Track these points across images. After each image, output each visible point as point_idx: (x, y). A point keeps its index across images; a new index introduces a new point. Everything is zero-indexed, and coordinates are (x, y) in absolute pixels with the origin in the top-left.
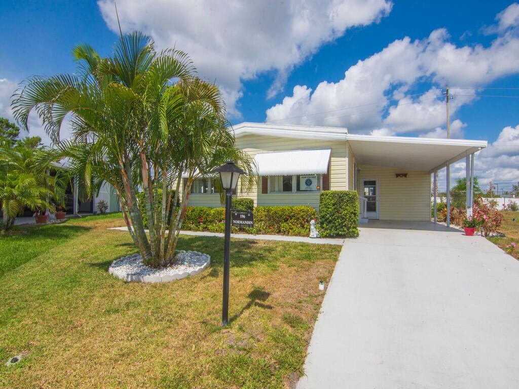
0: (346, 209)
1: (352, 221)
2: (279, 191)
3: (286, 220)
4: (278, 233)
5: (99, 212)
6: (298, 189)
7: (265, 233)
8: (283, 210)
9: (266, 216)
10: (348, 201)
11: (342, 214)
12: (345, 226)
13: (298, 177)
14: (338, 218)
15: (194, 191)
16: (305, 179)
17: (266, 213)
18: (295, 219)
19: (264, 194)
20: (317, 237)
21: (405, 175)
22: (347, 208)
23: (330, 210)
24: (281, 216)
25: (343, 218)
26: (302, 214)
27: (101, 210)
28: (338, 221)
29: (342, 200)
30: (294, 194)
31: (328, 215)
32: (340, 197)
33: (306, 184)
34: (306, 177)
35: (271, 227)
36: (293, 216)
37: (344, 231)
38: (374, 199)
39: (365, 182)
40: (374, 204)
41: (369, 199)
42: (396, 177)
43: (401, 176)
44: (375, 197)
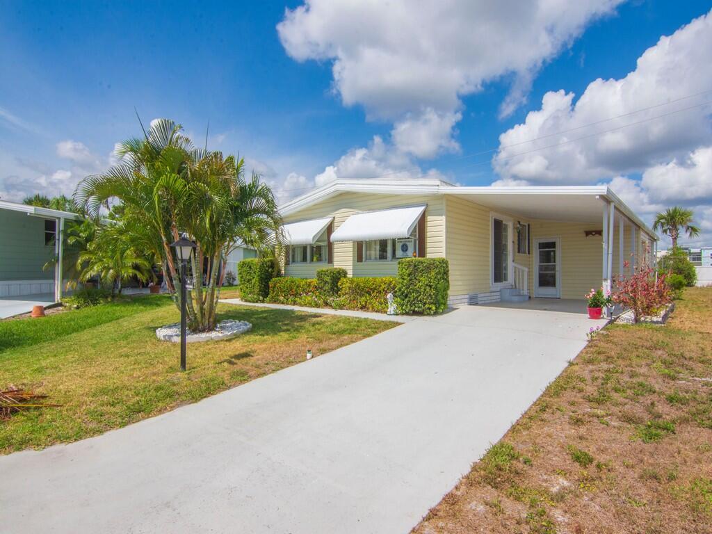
0: (421, 281)
1: (428, 295)
2: (375, 259)
5: (227, 284)
6: (394, 256)
7: (348, 309)
8: (365, 282)
9: (349, 288)
10: (423, 271)
11: (417, 286)
12: (420, 301)
13: (394, 241)
14: (413, 291)
15: (296, 259)
16: (401, 244)
17: (350, 285)
18: (377, 293)
19: (359, 263)
20: (393, 314)
22: (422, 279)
23: (405, 281)
24: (363, 289)
25: (418, 292)
26: (384, 286)
27: (229, 283)
28: (414, 295)
29: (417, 270)
30: (389, 262)
31: (404, 288)
32: (415, 266)
33: (402, 250)
34: (401, 242)
35: (354, 302)
36: (375, 289)
37: (420, 307)
38: (554, 268)
39: (540, 244)
40: (554, 276)
41: (547, 268)
42: (584, 235)
43: (594, 233)
44: (555, 266)
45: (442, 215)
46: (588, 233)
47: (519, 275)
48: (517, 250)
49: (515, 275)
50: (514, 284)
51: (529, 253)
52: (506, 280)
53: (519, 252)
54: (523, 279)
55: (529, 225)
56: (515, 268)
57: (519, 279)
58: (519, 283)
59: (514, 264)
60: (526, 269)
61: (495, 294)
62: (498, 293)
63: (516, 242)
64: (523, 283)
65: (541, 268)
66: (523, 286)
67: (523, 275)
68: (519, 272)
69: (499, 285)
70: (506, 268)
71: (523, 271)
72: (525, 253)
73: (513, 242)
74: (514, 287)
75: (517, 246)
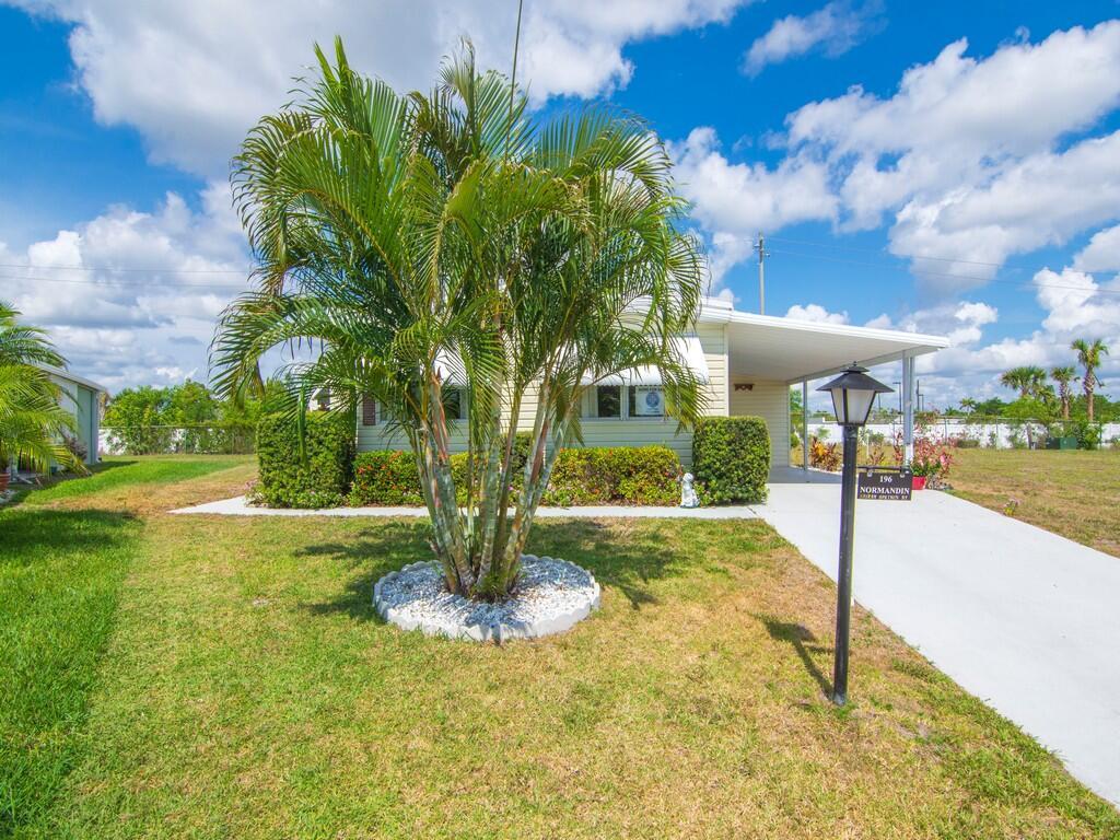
0: (753, 451)
1: (762, 472)
2: (591, 416)
3: (629, 475)
4: (609, 501)
6: (632, 412)
7: (584, 503)
8: (622, 456)
9: (584, 467)
10: (755, 436)
11: (746, 460)
12: (749, 482)
13: (632, 389)
14: (737, 467)
16: (646, 393)
17: (585, 462)
18: (645, 473)
20: (694, 507)
21: (750, 387)
22: (755, 448)
23: (722, 453)
24: (618, 467)
25: (747, 468)
26: (661, 461)
28: (738, 475)
29: (745, 435)
30: (625, 422)
31: (718, 463)
32: (742, 429)
33: (648, 402)
34: (647, 390)
35: (595, 490)
36: (643, 467)
37: (748, 491)
43: (743, 387)
45: (723, 353)
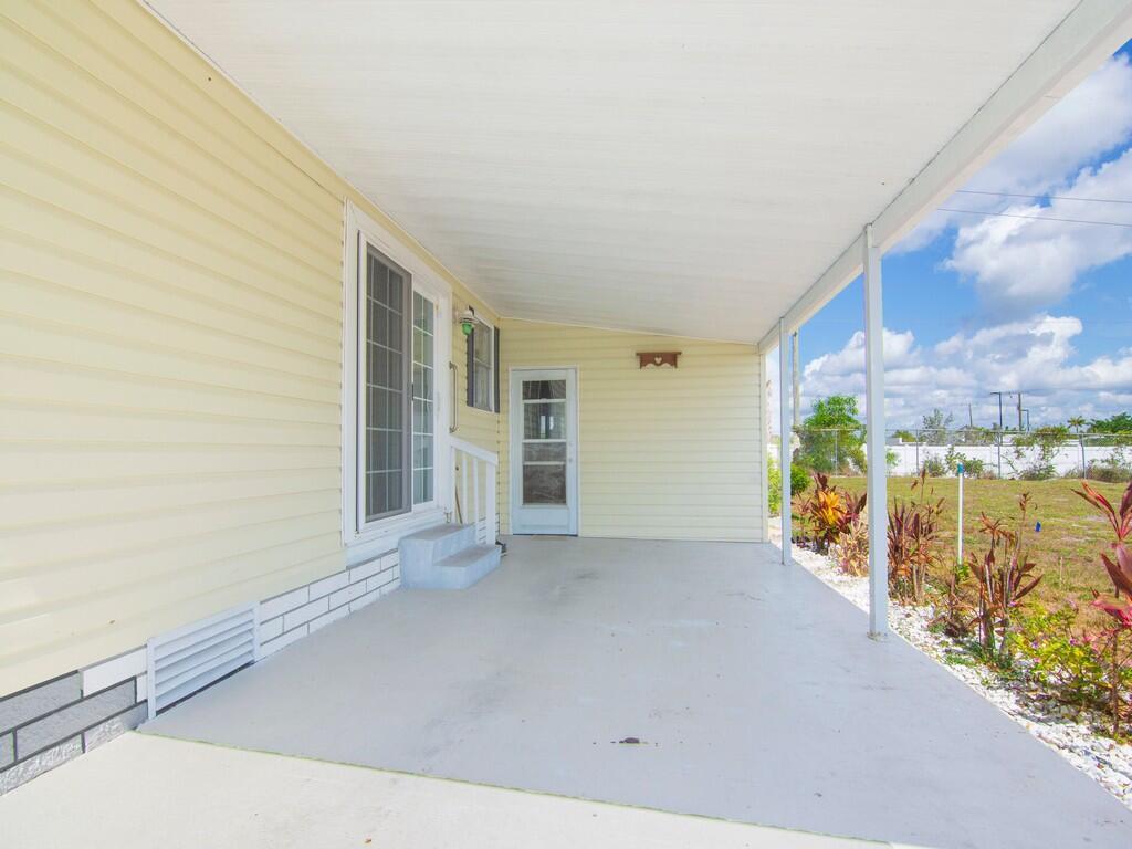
21: (673, 360)
38: (560, 452)
39: (526, 384)
40: (560, 474)
41: (544, 453)
42: (637, 362)
43: (658, 360)
44: (563, 445)
46: (646, 359)
47: (470, 476)
48: (463, 396)
49: (459, 477)
50: (453, 508)
51: (497, 411)
52: (426, 495)
53: (470, 402)
54: (482, 487)
55: (497, 331)
56: (458, 452)
57: (471, 489)
58: (471, 500)
59: (452, 440)
60: (494, 459)
61: (374, 567)
62: (395, 558)
63: (463, 370)
64: (483, 497)
65: (529, 453)
66: (483, 508)
67: (482, 474)
68: (470, 464)
69: (394, 527)
70: (426, 456)
71: (482, 463)
72: (487, 408)
73: (452, 366)
74: (454, 520)
75: (463, 383)
